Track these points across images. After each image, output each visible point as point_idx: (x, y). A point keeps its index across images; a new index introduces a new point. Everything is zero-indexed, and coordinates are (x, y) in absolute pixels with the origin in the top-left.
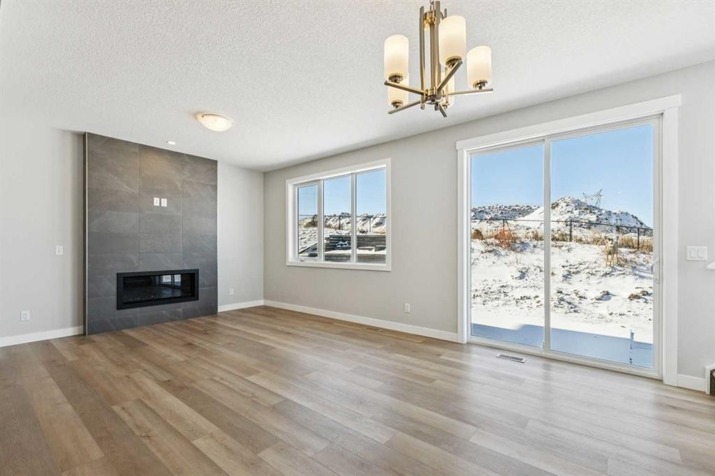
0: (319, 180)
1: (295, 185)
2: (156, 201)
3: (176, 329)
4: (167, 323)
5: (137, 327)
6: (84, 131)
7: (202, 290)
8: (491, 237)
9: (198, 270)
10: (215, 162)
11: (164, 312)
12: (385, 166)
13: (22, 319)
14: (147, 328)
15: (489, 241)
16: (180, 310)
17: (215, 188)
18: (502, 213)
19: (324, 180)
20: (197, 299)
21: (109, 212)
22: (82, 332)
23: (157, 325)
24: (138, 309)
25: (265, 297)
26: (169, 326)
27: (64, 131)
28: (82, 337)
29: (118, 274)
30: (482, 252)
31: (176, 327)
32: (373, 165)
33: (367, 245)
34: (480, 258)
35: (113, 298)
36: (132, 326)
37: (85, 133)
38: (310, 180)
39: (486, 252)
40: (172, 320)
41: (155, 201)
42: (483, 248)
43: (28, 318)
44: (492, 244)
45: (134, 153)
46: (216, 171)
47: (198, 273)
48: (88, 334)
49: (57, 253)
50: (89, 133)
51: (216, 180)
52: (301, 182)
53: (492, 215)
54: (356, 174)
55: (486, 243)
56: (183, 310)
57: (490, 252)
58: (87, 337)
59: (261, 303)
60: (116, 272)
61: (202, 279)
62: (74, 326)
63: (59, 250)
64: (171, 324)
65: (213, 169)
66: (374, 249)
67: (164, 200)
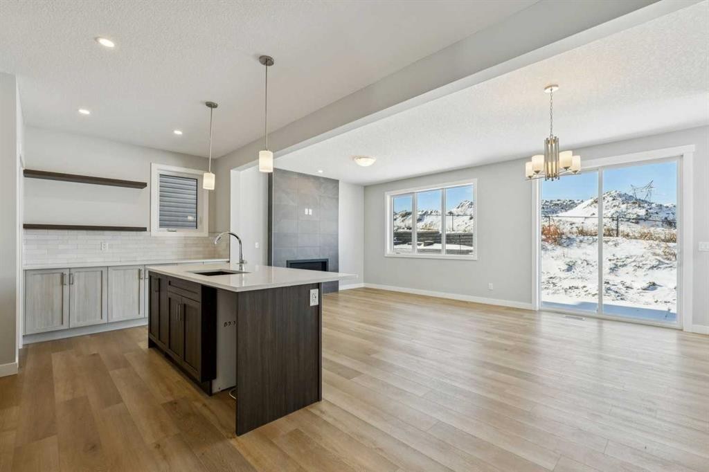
0: (413, 193)
1: (391, 196)
2: (306, 210)
10: (337, 181)
12: (472, 183)
17: (338, 199)
19: (417, 193)
25: (365, 281)
29: (287, 261)
38: (405, 193)
45: (296, 179)
47: (328, 262)
49: (256, 247)
51: (338, 195)
52: (397, 194)
54: (446, 189)
59: (362, 285)
65: (337, 186)
66: (423, 245)
67: (310, 211)
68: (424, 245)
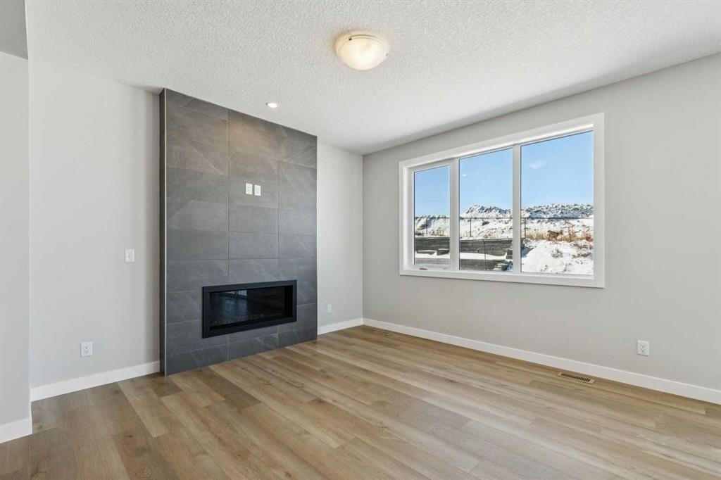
0: (453, 159)
1: (410, 168)
2: (249, 187)
3: (275, 364)
4: (261, 354)
5: (226, 360)
6: (163, 87)
7: (300, 308)
8: (582, 239)
9: (296, 281)
10: (314, 138)
11: (257, 338)
12: (591, 125)
13: (83, 355)
14: (237, 361)
15: (579, 243)
16: (276, 335)
17: (314, 171)
18: (562, 213)
19: (460, 158)
20: (295, 320)
21: (192, 201)
22: (158, 370)
23: (250, 357)
24: (227, 336)
25: (365, 315)
26: (264, 359)
27: (136, 88)
28: (160, 379)
29: (203, 288)
30: (574, 256)
31: (275, 361)
32: (575, 125)
33: (426, 249)
34: (574, 263)
35: (198, 322)
36: (220, 360)
37: (163, 90)
38: (434, 161)
39: (579, 256)
40: (267, 349)
41: (247, 189)
42: (574, 251)
43: (91, 353)
44: (585, 246)
45: (223, 121)
46: (316, 151)
47: (296, 285)
48: (168, 375)
49: (127, 259)
50: (167, 90)
51: (315, 162)
52: (419, 164)
53: (551, 215)
54: (522, 145)
55: (576, 245)
56: (279, 335)
57: (585, 256)
58: (167, 378)
59: (360, 322)
60: (201, 286)
61: (301, 294)
62: (148, 361)
63: (130, 256)
64: (266, 355)
65: (313, 147)
66: (436, 253)
67: (258, 188)
68: (438, 254)
